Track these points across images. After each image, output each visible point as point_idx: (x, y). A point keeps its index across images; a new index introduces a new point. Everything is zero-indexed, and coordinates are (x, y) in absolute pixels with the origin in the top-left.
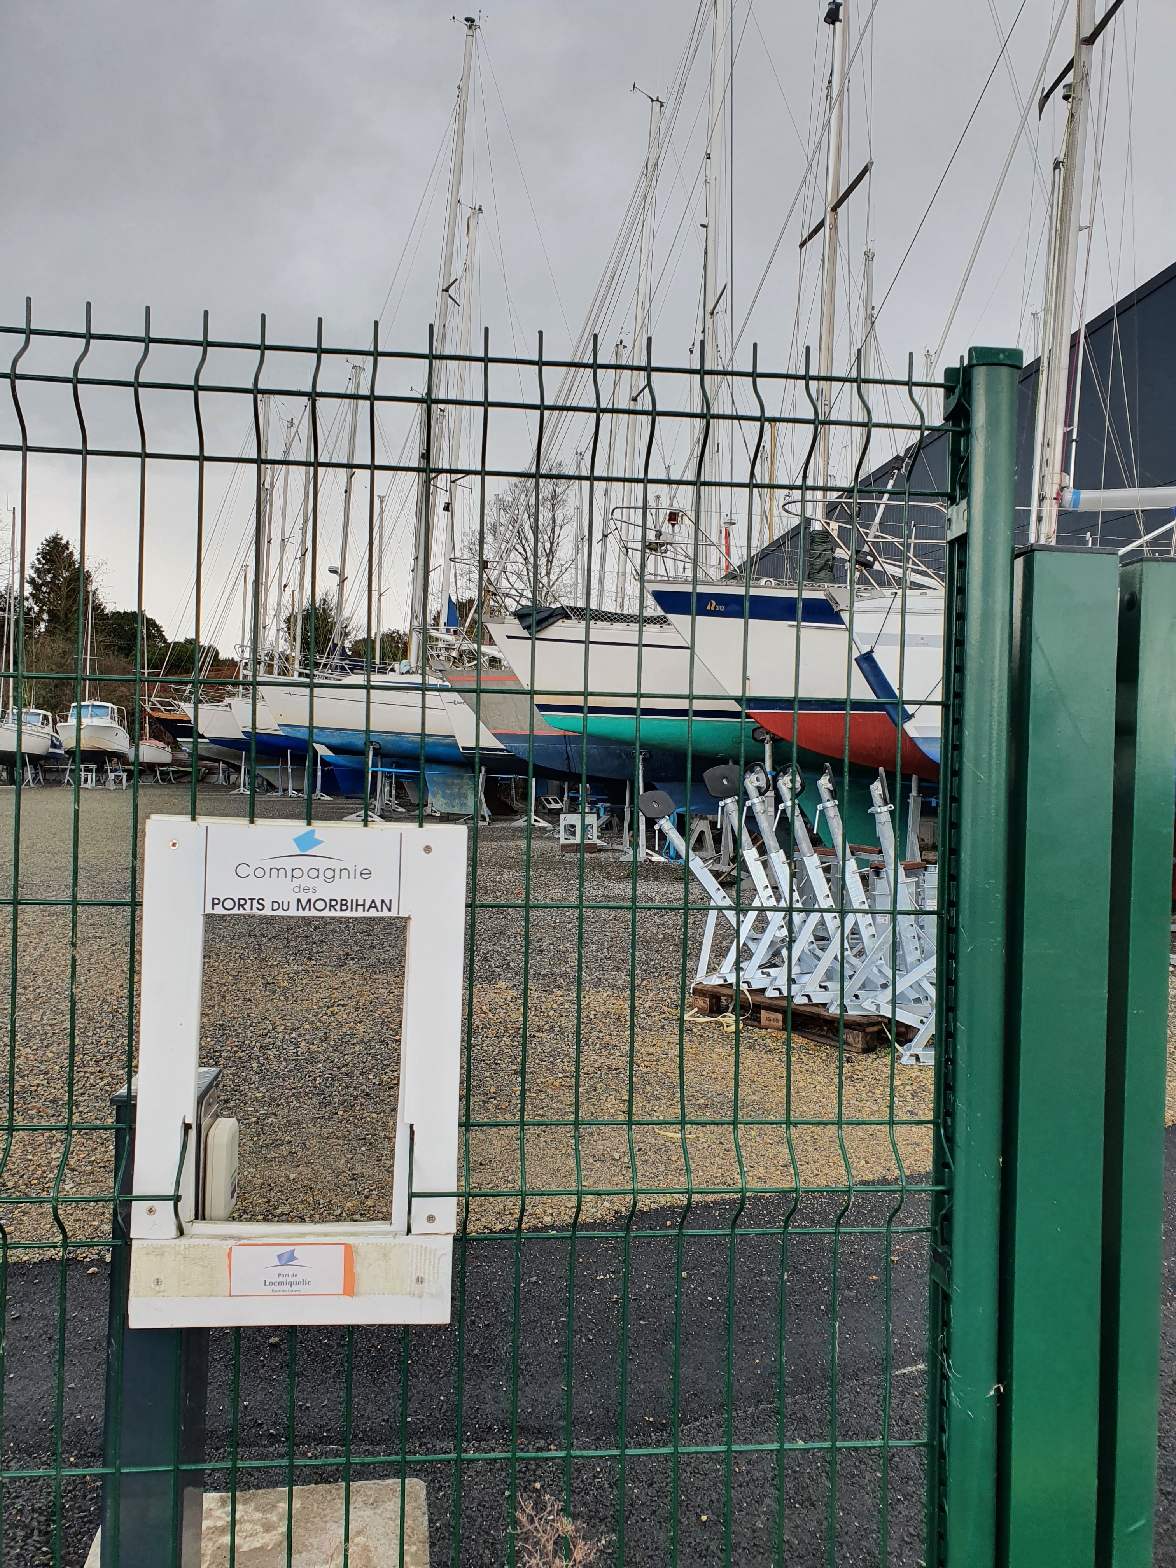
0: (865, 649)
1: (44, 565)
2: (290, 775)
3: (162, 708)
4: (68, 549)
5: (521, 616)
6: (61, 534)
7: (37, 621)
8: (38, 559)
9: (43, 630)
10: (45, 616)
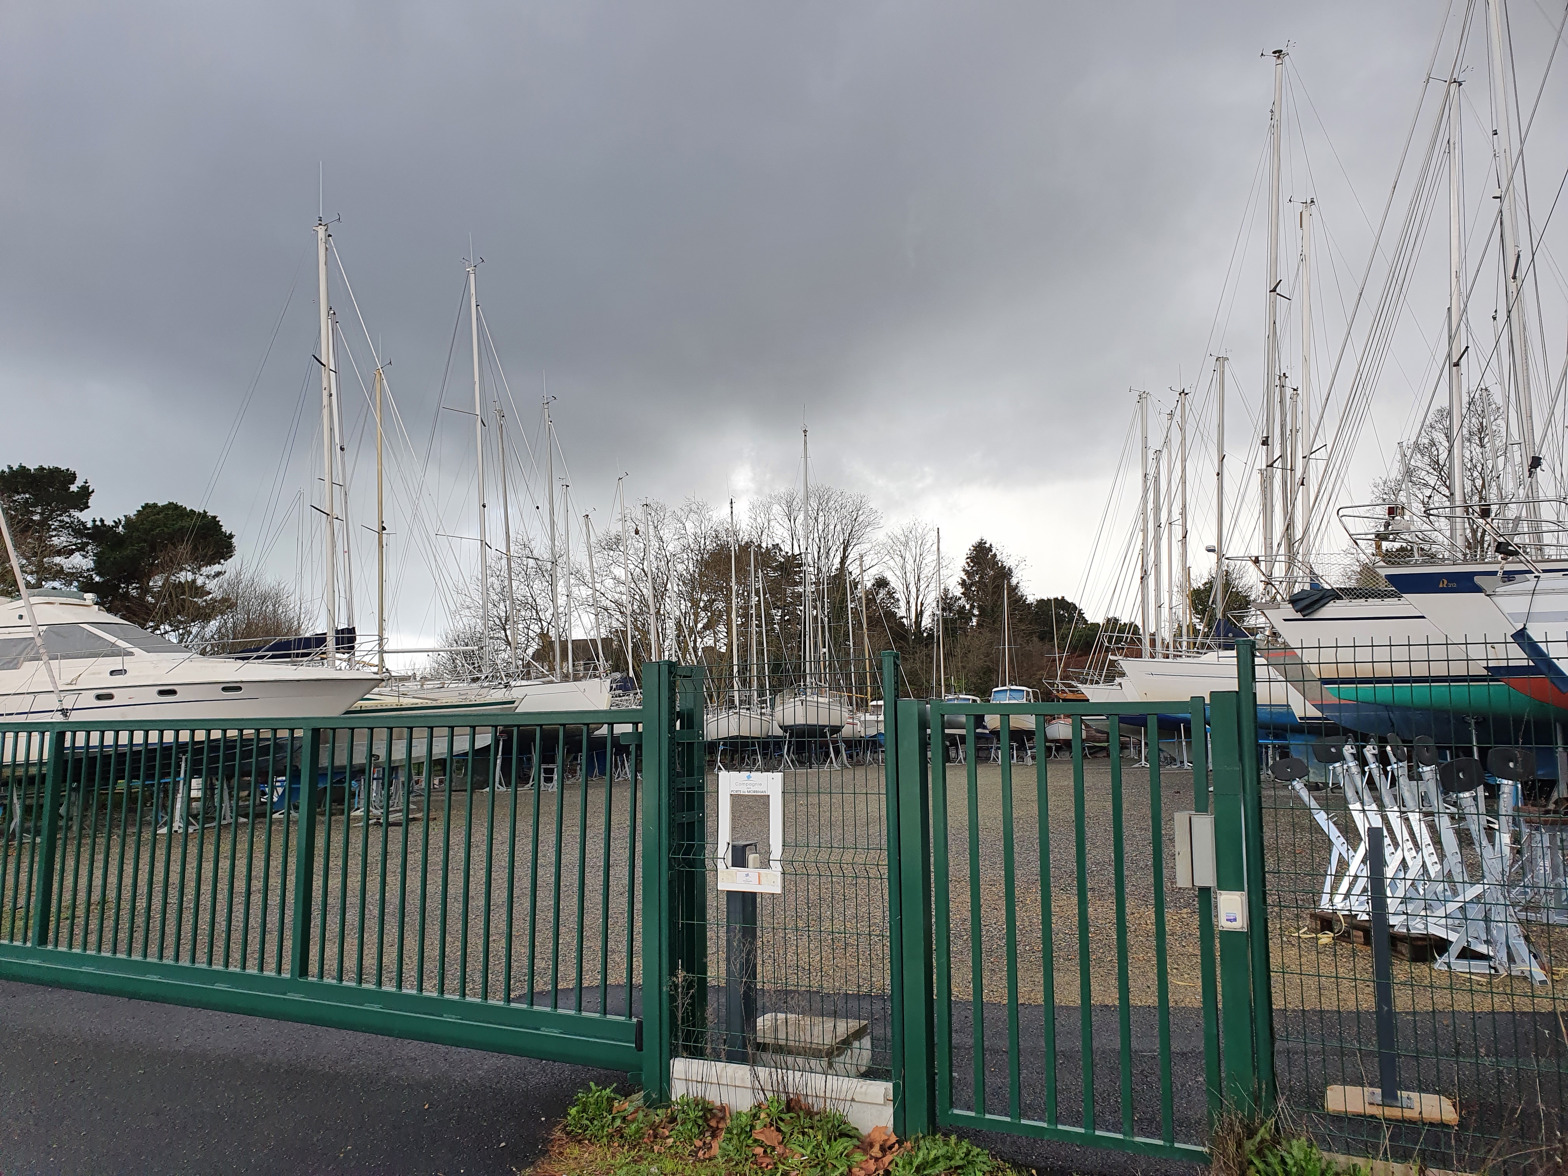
0: (1520, 626)
1: (972, 567)
2: (1184, 748)
3: (1066, 690)
4: (991, 551)
5: (1294, 601)
6: (985, 539)
7: (968, 617)
8: (967, 563)
9: (974, 624)
10: (976, 612)
